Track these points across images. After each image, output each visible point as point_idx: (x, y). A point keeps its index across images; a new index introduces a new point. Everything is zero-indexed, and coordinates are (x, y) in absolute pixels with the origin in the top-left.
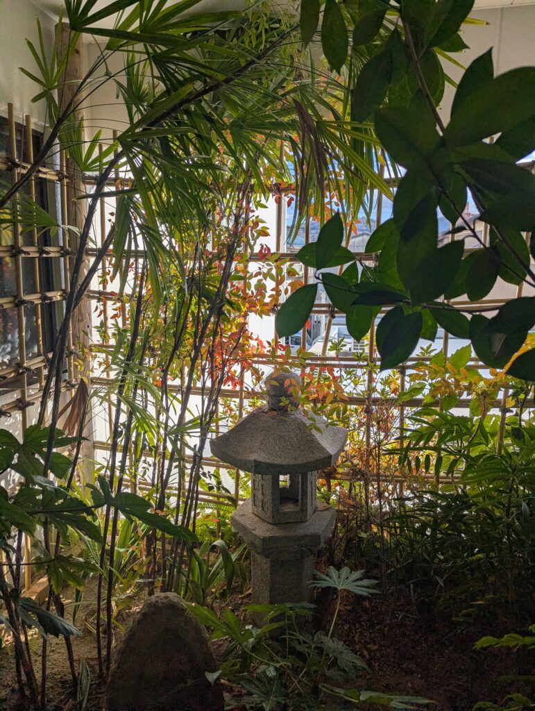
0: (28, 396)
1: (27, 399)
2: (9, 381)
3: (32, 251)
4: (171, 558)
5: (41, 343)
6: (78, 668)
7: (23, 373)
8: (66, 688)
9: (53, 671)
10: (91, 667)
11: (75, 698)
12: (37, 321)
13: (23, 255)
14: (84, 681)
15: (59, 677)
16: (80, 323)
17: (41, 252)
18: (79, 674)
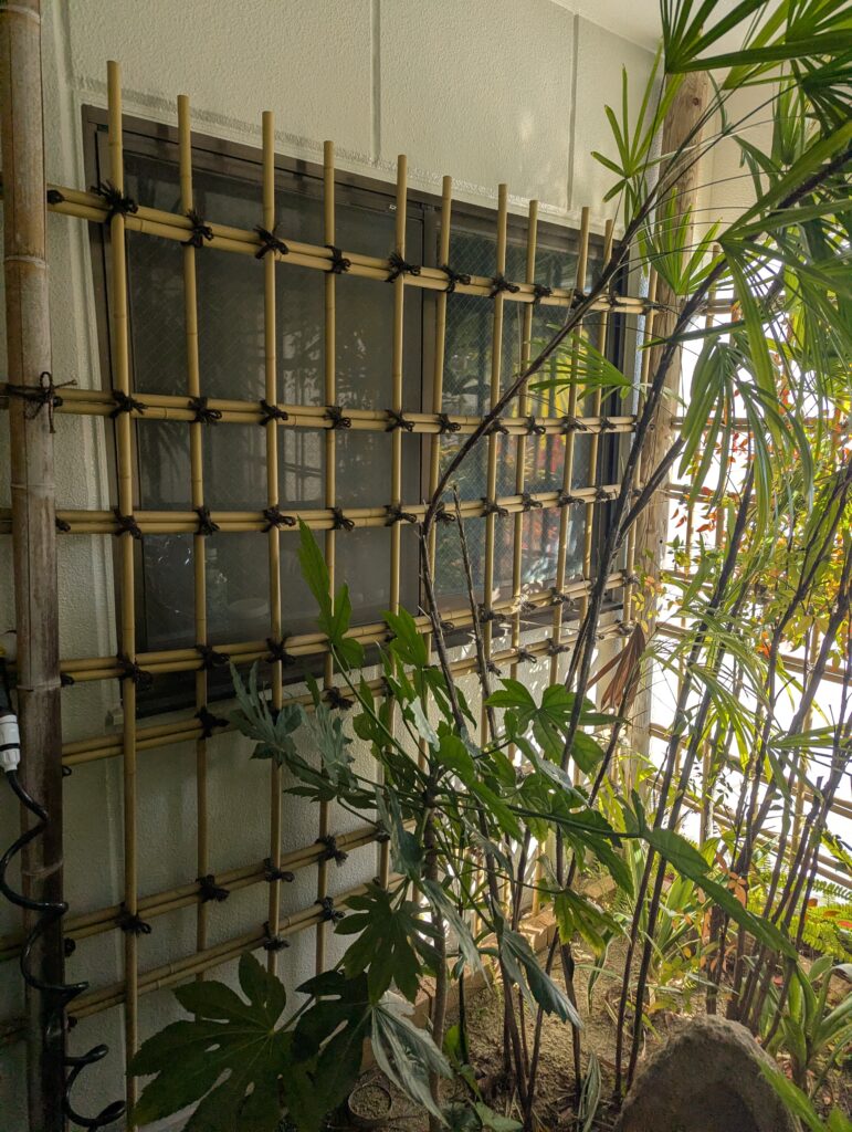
0: (563, 637)
1: (561, 642)
2: (539, 611)
3: (592, 424)
4: (754, 960)
5: (589, 560)
6: (587, 1067)
7: (559, 603)
8: (565, 1087)
9: (552, 1054)
10: (605, 1075)
11: (575, 1111)
12: (586, 529)
13: (578, 431)
14: (591, 1092)
15: (559, 1066)
16: (650, 535)
17: (605, 425)
18: (586, 1077)
